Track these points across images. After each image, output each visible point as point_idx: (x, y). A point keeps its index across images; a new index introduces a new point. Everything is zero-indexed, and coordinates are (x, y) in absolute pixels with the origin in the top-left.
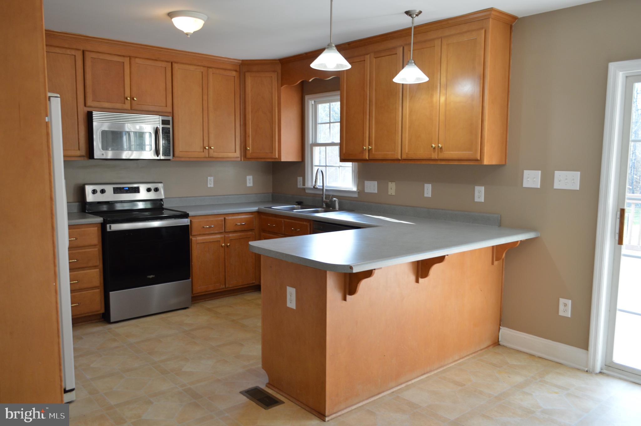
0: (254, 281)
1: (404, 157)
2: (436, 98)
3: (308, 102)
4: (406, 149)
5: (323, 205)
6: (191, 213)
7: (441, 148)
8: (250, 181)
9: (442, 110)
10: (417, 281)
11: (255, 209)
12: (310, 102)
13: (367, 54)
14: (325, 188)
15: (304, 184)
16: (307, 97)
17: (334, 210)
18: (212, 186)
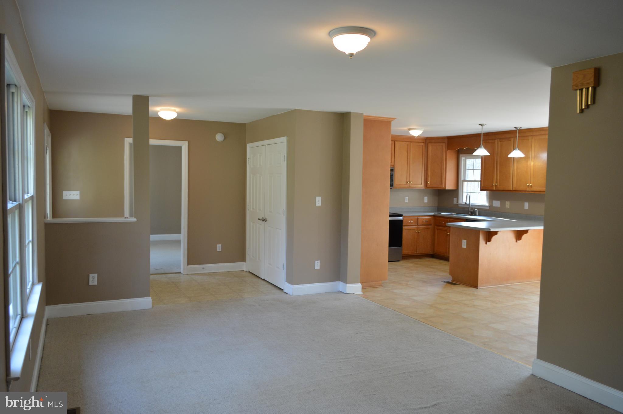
0: (430, 252)
1: (514, 189)
2: (529, 163)
3: (461, 158)
4: (515, 186)
5: (469, 213)
6: (404, 215)
7: (531, 186)
8: (426, 199)
9: (532, 168)
10: (517, 242)
11: (432, 214)
12: (463, 158)
13: (496, 139)
14: (470, 204)
15: (458, 201)
16: (461, 155)
17: (475, 215)
18: (407, 202)
